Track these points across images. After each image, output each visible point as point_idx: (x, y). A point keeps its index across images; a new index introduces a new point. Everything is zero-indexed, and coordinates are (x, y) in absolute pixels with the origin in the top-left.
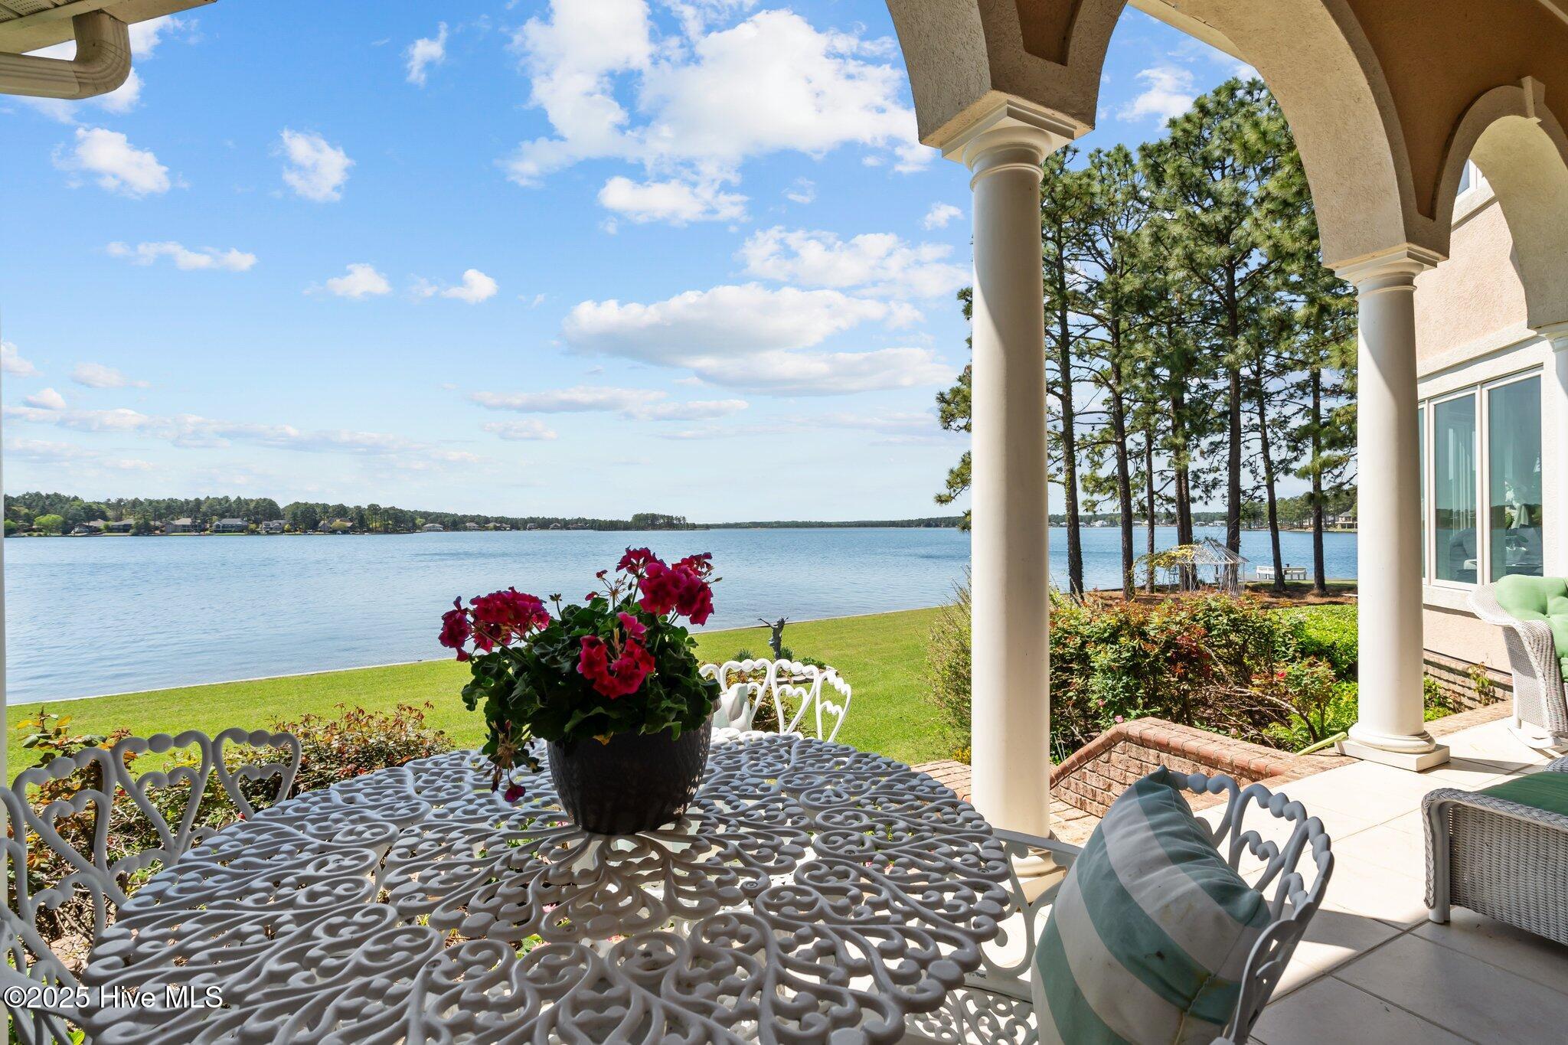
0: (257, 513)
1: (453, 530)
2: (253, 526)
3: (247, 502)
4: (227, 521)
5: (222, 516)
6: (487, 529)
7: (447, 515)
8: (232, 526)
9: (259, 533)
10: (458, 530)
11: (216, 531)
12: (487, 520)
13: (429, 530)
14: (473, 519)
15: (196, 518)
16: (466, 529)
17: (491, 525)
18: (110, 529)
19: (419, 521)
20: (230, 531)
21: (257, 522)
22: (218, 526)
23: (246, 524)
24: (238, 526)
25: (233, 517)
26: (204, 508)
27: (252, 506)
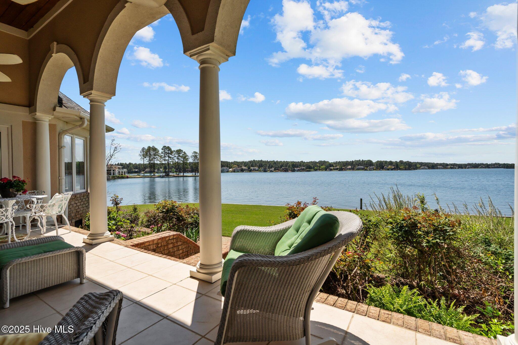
0: (367, 164)
1: (432, 169)
2: (366, 168)
3: (365, 161)
4: (360, 167)
5: (358, 165)
6: (447, 168)
7: (430, 163)
8: (361, 168)
9: (367, 170)
10: (434, 169)
11: (357, 170)
12: (447, 165)
13: (423, 169)
14: (441, 164)
15: (352, 166)
16: (437, 168)
17: (449, 167)
18: (334, 169)
19: (418, 166)
20: (360, 170)
21: (367, 167)
22: (357, 168)
23: (364, 167)
24: (362, 168)
25: (361, 166)
26: (354, 163)
27: (366, 162)
